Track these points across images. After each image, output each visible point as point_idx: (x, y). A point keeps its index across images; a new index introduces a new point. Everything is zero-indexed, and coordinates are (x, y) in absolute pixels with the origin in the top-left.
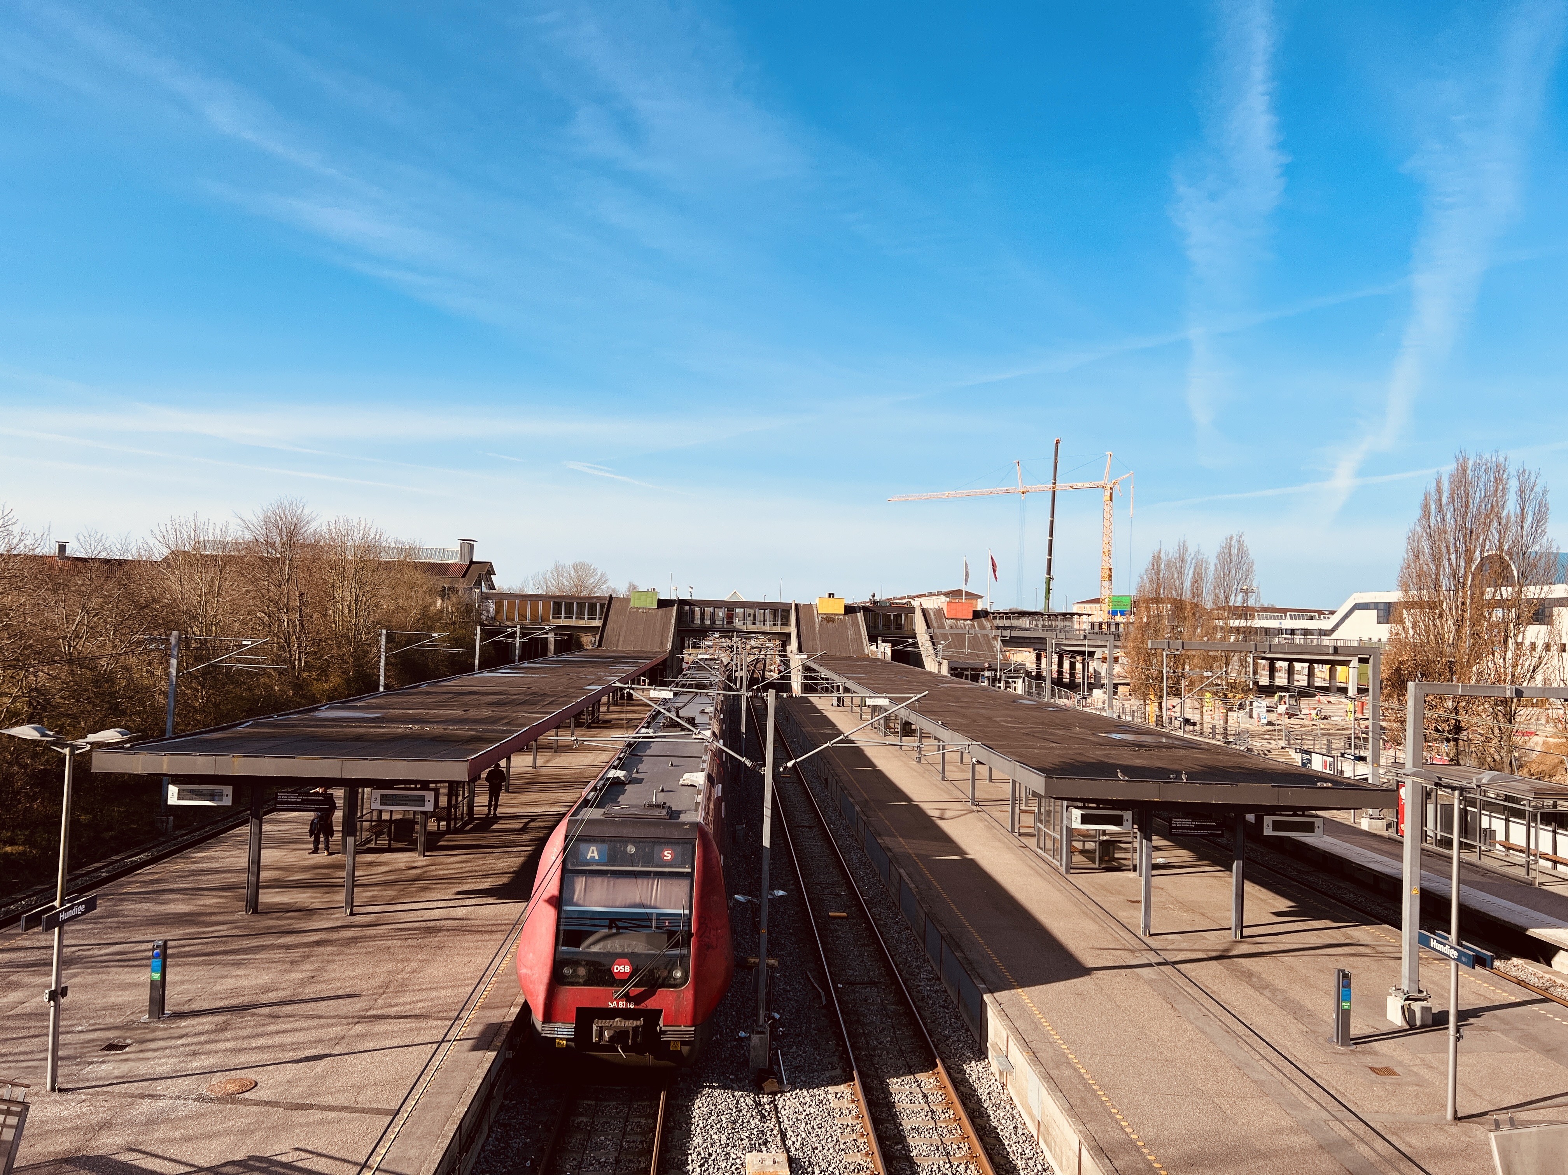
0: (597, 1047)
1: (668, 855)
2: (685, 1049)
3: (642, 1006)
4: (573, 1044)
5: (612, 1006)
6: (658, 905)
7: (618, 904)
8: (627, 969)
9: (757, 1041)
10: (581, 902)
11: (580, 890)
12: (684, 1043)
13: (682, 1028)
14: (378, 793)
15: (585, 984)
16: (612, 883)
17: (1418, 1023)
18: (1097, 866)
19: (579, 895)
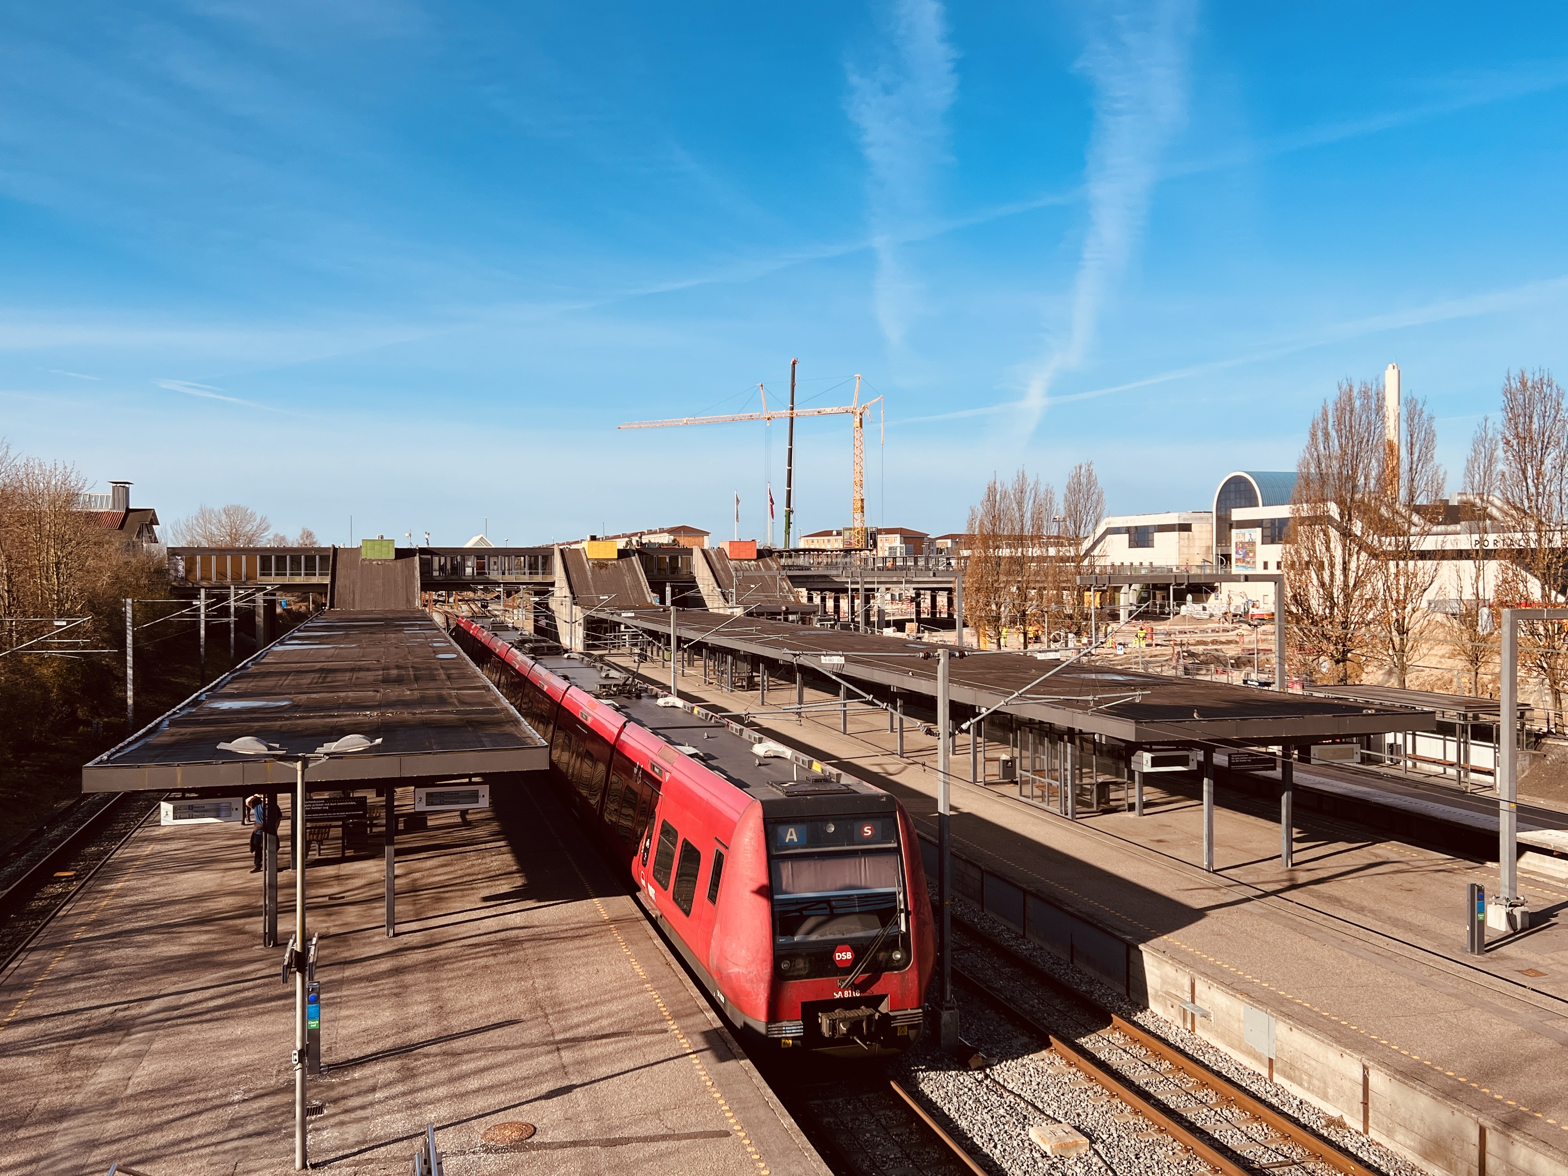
0: (831, 1041)
1: (868, 831)
2: (912, 1033)
3: (868, 993)
4: (799, 1042)
5: (838, 996)
6: (869, 884)
7: (828, 886)
8: (849, 956)
9: (948, 1017)
10: (790, 889)
11: (788, 877)
12: (910, 1027)
13: (909, 1011)
14: (423, 792)
15: (808, 976)
16: (819, 866)
17: (1519, 927)
18: (1095, 809)
19: (787, 882)
